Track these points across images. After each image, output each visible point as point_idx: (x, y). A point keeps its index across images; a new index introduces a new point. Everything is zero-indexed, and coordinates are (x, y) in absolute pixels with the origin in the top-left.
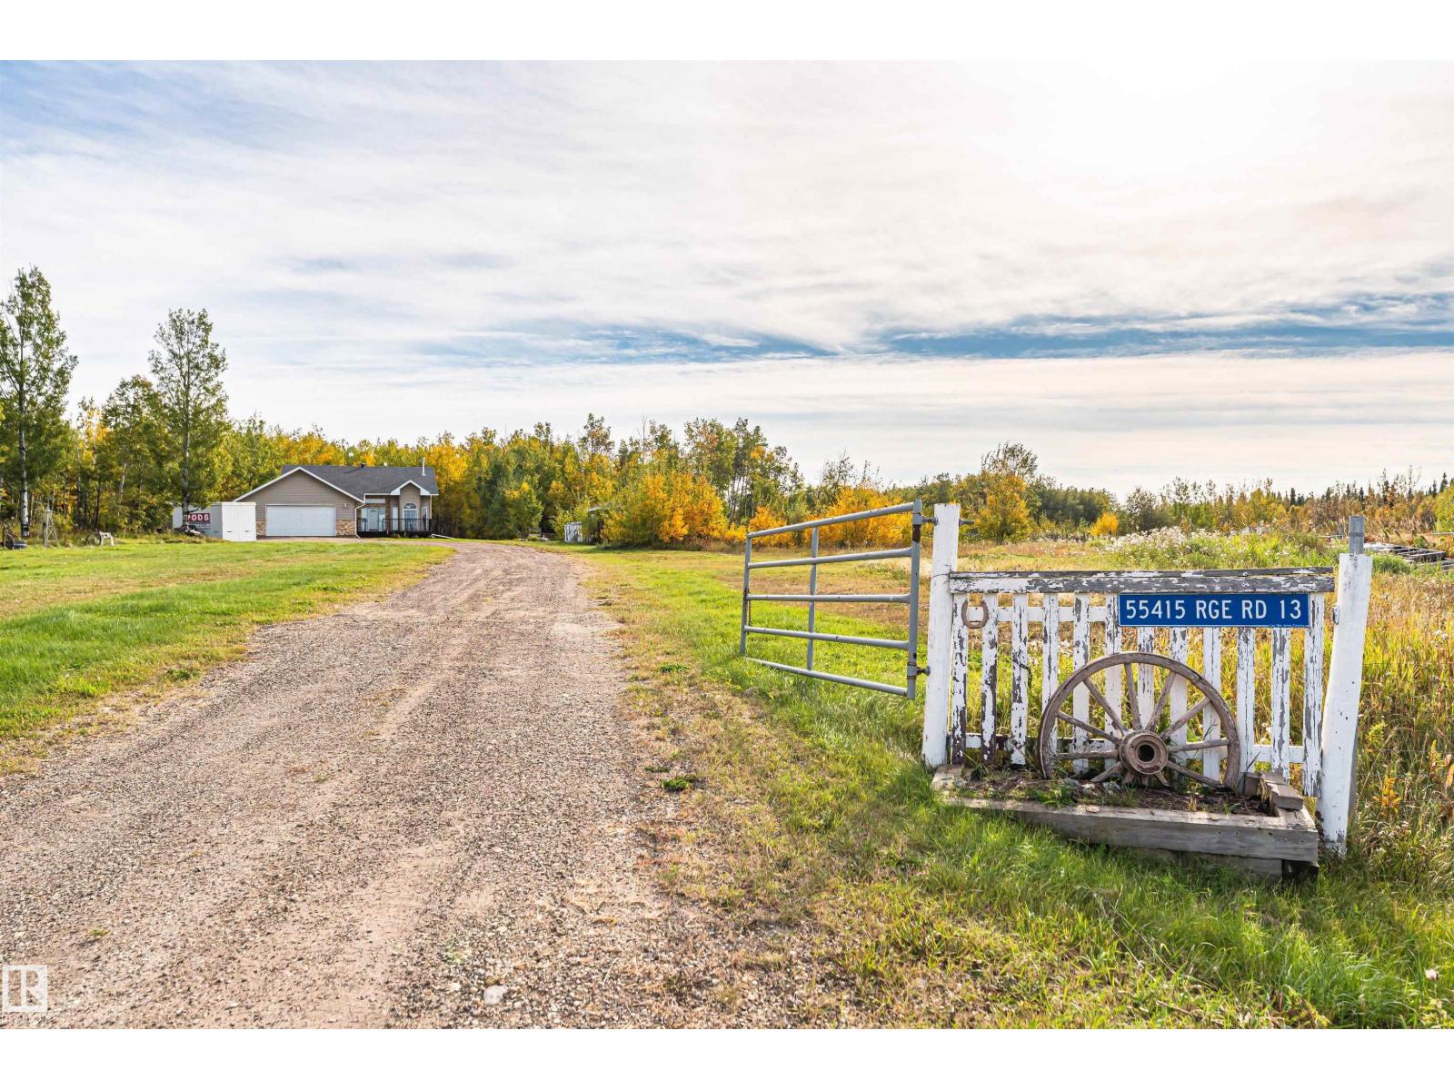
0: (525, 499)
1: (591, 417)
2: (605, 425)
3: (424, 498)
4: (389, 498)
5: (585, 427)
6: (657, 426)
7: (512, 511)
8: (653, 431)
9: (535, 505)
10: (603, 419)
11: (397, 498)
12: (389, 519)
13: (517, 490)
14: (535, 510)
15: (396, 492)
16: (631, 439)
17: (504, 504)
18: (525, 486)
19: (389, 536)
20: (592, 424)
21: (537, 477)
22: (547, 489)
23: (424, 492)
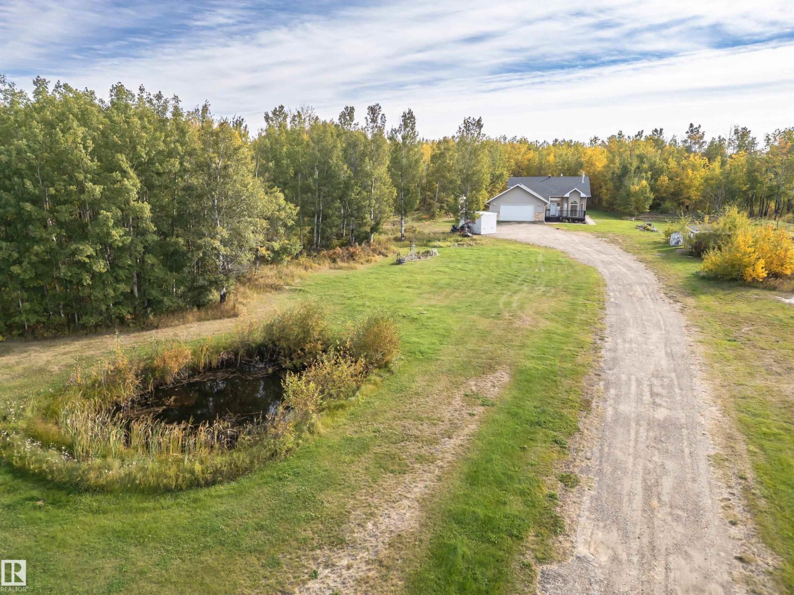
0: (642, 191)
1: (691, 125)
2: (701, 130)
3: (582, 198)
4: (563, 198)
5: (687, 132)
6: (740, 129)
7: (633, 199)
8: (736, 132)
9: (648, 195)
10: (700, 126)
11: (567, 198)
12: (561, 211)
13: (639, 185)
14: (648, 198)
15: (567, 195)
16: (719, 137)
17: (629, 194)
18: (644, 182)
19: (561, 221)
20: (692, 131)
21: (650, 173)
22: (656, 180)
23: (583, 195)
